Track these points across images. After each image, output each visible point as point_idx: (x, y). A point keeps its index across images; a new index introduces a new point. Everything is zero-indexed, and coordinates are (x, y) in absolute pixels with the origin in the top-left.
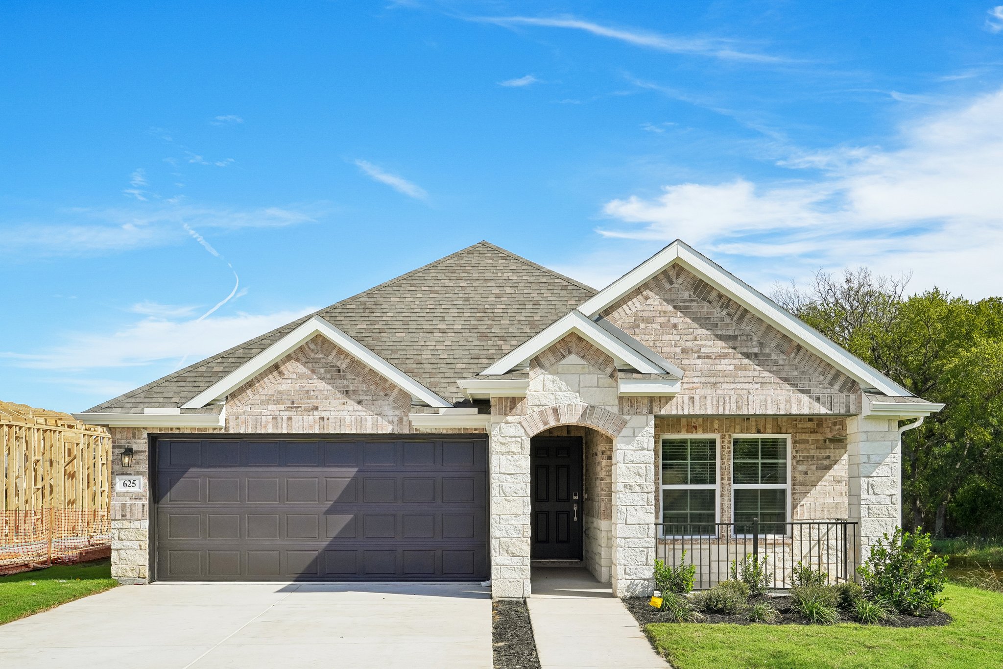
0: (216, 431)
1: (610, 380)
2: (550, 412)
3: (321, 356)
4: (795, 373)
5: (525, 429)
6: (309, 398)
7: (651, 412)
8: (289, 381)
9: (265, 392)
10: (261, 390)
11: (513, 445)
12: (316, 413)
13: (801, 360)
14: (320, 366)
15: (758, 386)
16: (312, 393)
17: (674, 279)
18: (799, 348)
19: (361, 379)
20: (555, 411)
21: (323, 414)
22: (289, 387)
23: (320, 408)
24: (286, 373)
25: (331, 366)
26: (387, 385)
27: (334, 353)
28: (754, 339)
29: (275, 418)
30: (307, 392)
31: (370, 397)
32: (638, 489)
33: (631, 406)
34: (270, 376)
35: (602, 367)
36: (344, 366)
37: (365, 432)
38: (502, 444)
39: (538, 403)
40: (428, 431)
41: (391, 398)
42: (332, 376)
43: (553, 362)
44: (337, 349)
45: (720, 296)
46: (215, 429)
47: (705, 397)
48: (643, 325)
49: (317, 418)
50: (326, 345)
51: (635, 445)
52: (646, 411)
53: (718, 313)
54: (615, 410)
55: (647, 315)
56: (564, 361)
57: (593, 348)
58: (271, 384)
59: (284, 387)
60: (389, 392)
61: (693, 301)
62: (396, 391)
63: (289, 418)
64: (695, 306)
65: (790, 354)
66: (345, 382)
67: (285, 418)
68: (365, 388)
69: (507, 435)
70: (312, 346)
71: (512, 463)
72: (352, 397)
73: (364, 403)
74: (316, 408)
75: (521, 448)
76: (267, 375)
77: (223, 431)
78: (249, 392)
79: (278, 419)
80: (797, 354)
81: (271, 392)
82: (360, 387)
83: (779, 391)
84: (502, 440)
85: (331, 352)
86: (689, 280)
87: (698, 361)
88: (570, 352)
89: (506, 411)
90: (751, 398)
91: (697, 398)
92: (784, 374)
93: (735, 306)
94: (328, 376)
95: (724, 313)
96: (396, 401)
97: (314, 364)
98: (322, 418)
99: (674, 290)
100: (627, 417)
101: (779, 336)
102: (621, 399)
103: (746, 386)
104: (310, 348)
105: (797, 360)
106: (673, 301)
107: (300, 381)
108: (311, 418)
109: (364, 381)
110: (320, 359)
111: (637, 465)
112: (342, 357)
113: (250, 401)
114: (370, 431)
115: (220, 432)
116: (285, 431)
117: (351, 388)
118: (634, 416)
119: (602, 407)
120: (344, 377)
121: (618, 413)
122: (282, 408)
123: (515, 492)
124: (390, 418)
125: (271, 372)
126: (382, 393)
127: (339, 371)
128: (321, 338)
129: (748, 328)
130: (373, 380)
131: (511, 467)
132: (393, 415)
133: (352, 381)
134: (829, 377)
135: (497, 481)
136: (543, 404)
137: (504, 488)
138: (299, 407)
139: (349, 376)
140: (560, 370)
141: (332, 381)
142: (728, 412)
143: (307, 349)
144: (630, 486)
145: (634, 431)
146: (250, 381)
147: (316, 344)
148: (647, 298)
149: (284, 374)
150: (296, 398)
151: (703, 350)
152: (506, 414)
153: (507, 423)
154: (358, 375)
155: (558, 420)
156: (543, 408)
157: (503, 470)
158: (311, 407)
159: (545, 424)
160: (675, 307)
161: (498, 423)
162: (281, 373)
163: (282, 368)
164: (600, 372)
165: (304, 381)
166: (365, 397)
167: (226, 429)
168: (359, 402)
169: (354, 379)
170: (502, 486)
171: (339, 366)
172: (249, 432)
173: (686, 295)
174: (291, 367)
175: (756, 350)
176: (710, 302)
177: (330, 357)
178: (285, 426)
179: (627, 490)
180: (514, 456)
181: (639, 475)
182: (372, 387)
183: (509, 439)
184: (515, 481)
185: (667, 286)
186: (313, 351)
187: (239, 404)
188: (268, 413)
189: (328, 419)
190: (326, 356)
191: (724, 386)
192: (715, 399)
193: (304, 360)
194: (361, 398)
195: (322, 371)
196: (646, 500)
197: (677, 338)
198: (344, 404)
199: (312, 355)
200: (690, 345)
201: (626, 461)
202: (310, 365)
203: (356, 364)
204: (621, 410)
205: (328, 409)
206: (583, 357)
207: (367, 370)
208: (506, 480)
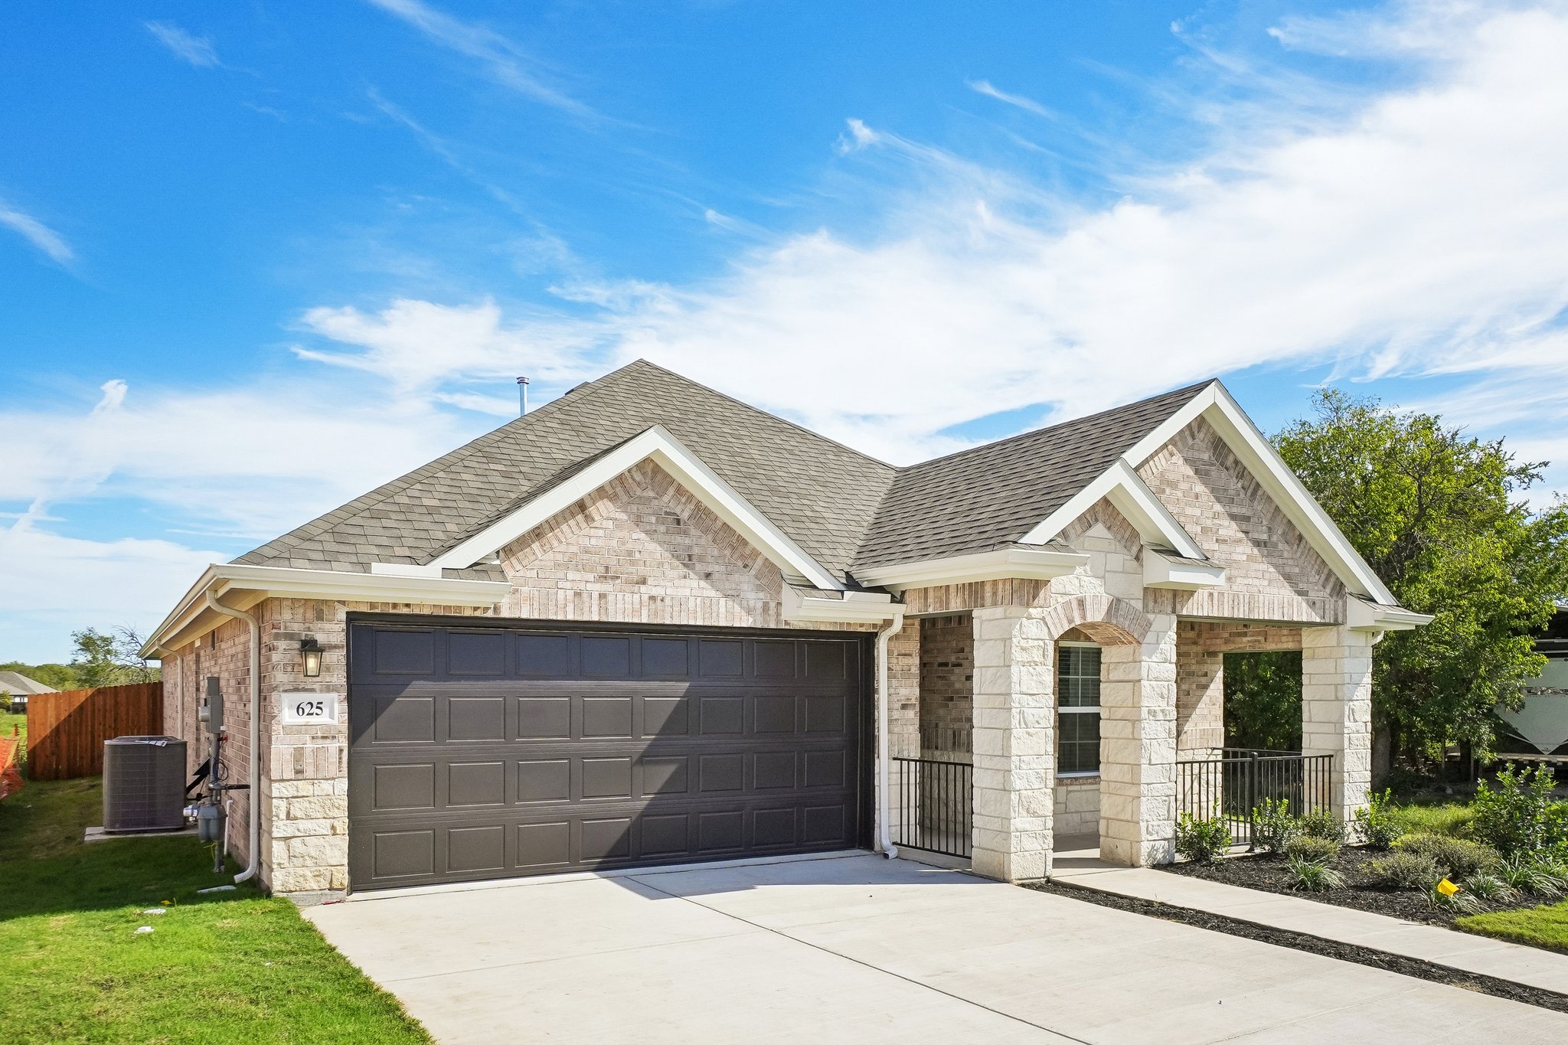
0: (478, 614)
1: (1135, 563)
2: (1075, 605)
3: (652, 494)
4: (1297, 570)
5: (1049, 628)
6: (633, 563)
7: (1174, 612)
8: (601, 533)
9: (563, 548)
10: (555, 543)
11: (1035, 651)
12: (643, 588)
13: (1302, 554)
14: (650, 511)
15: (1266, 583)
16: (637, 555)
17: (1196, 433)
18: (1300, 538)
19: (710, 537)
20: (1081, 603)
21: (654, 592)
22: (601, 543)
23: (650, 581)
24: (597, 517)
25: (667, 513)
26: (747, 551)
27: (671, 491)
28: (1265, 523)
29: (578, 594)
30: (630, 553)
31: (723, 568)
32: (1160, 716)
33: (1155, 602)
34: (572, 522)
35: (1128, 543)
36: (685, 516)
37: (716, 624)
38: (1023, 649)
39: (1062, 591)
40: (802, 626)
41: (753, 572)
42: (667, 529)
43: (1079, 533)
44: (675, 485)
45: (1237, 462)
46: (476, 609)
47: (1223, 593)
48: (1168, 491)
49: (645, 598)
50: (659, 477)
51: (1158, 655)
52: (1170, 609)
53: (1235, 485)
54: (1138, 605)
55: (1171, 477)
56: (1090, 533)
57: (1121, 518)
58: (573, 537)
59: (593, 541)
60: (750, 562)
61: (1213, 465)
62: (759, 561)
63: (602, 596)
64: (1214, 472)
65: (1293, 544)
66: (687, 541)
67: (595, 595)
68: (716, 553)
69: (1030, 636)
70: (638, 477)
71: (1034, 678)
72: (698, 566)
73: (715, 576)
74: (644, 582)
75: (1044, 657)
76: (566, 520)
77: (490, 614)
78: (536, 546)
79: (585, 595)
80: (1298, 545)
81: (574, 549)
82: (709, 551)
83: (1282, 591)
84: (1023, 643)
85: (667, 489)
86: (1209, 435)
87: (1216, 546)
88: (1097, 520)
89: (1028, 600)
90: (1261, 598)
91: (1216, 595)
92: (1287, 570)
93: (1248, 478)
94: (662, 528)
95: (1239, 485)
96: (760, 577)
97: (640, 507)
98: (652, 598)
99: (1196, 447)
100: (1151, 617)
101: (1285, 521)
102: (1146, 589)
103: (1256, 582)
104: (634, 480)
105: (1299, 554)
106: (1195, 462)
107: (619, 534)
108: (636, 597)
109: (714, 541)
110: (649, 499)
111: (1161, 683)
112: (683, 500)
113: (536, 562)
114: (723, 623)
115: (485, 615)
116: (595, 618)
117: (696, 551)
118: (1159, 615)
119: (1127, 601)
120: (686, 533)
121: (1142, 610)
122: (591, 577)
123: (1037, 722)
124: (752, 603)
125: (573, 516)
126: (740, 564)
127: (678, 522)
128: (651, 465)
129: (1259, 508)
130: (728, 541)
131: (1033, 684)
132: (755, 598)
133: (696, 540)
134: (1323, 576)
135: (1017, 705)
136: (1068, 592)
137: (1026, 715)
138: (618, 577)
139: (693, 531)
140: (1086, 545)
141: (667, 538)
142: (1241, 616)
143: (630, 481)
144: (1155, 711)
145: (1158, 636)
146: (538, 528)
147: (644, 474)
148: (1172, 455)
149: (593, 520)
150: (613, 561)
151: (1220, 532)
152: (1028, 605)
153: (1029, 618)
154: (706, 531)
155: (1084, 617)
156: (1067, 598)
157: (1024, 690)
158: (636, 578)
159: (1070, 621)
160: (1197, 472)
161: (1019, 618)
162: (589, 518)
163: (592, 510)
164: (1126, 551)
165: (624, 534)
166: (717, 568)
167: (496, 609)
168: (708, 575)
169: (700, 537)
170: (1023, 713)
171: (678, 513)
172: (536, 617)
173: (1206, 456)
174: (603, 509)
175: (1265, 537)
176: (1227, 469)
177: (666, 498)
178: (595, 608)
179: (1151, 718)
180: (1036, 667)
181: (1162, 697)
182: (726, 552)
183: (1031, 643)
184: (1038, 705)
185: (1190, 441)
186: (639, 484)
187: (518, 567)
188: (568, 585)
189: (662, 600)
190: (660, 495)
191: (1239, 580)
192: (1231, 596)
193: (625, 498)
194: (709, 570)
195: (653, 519)
196: (1168, 731)
197: (1197, 512)
198: (685, 577)
199: (639, 492)
200: (1209, 523)
201: (1150, 677)
202: (634, 508)
203: (703, 515)
204: (1145, 606)
205: (662, 583)
206: (1109, 528)
207: (719, 524)
208: (1028, 704)
